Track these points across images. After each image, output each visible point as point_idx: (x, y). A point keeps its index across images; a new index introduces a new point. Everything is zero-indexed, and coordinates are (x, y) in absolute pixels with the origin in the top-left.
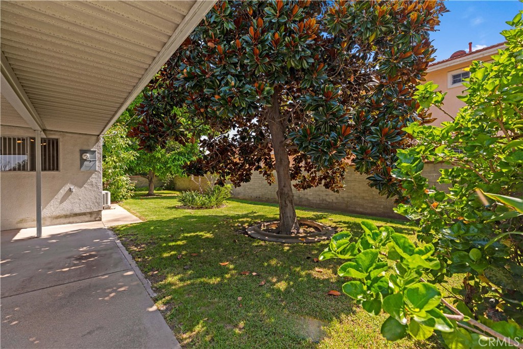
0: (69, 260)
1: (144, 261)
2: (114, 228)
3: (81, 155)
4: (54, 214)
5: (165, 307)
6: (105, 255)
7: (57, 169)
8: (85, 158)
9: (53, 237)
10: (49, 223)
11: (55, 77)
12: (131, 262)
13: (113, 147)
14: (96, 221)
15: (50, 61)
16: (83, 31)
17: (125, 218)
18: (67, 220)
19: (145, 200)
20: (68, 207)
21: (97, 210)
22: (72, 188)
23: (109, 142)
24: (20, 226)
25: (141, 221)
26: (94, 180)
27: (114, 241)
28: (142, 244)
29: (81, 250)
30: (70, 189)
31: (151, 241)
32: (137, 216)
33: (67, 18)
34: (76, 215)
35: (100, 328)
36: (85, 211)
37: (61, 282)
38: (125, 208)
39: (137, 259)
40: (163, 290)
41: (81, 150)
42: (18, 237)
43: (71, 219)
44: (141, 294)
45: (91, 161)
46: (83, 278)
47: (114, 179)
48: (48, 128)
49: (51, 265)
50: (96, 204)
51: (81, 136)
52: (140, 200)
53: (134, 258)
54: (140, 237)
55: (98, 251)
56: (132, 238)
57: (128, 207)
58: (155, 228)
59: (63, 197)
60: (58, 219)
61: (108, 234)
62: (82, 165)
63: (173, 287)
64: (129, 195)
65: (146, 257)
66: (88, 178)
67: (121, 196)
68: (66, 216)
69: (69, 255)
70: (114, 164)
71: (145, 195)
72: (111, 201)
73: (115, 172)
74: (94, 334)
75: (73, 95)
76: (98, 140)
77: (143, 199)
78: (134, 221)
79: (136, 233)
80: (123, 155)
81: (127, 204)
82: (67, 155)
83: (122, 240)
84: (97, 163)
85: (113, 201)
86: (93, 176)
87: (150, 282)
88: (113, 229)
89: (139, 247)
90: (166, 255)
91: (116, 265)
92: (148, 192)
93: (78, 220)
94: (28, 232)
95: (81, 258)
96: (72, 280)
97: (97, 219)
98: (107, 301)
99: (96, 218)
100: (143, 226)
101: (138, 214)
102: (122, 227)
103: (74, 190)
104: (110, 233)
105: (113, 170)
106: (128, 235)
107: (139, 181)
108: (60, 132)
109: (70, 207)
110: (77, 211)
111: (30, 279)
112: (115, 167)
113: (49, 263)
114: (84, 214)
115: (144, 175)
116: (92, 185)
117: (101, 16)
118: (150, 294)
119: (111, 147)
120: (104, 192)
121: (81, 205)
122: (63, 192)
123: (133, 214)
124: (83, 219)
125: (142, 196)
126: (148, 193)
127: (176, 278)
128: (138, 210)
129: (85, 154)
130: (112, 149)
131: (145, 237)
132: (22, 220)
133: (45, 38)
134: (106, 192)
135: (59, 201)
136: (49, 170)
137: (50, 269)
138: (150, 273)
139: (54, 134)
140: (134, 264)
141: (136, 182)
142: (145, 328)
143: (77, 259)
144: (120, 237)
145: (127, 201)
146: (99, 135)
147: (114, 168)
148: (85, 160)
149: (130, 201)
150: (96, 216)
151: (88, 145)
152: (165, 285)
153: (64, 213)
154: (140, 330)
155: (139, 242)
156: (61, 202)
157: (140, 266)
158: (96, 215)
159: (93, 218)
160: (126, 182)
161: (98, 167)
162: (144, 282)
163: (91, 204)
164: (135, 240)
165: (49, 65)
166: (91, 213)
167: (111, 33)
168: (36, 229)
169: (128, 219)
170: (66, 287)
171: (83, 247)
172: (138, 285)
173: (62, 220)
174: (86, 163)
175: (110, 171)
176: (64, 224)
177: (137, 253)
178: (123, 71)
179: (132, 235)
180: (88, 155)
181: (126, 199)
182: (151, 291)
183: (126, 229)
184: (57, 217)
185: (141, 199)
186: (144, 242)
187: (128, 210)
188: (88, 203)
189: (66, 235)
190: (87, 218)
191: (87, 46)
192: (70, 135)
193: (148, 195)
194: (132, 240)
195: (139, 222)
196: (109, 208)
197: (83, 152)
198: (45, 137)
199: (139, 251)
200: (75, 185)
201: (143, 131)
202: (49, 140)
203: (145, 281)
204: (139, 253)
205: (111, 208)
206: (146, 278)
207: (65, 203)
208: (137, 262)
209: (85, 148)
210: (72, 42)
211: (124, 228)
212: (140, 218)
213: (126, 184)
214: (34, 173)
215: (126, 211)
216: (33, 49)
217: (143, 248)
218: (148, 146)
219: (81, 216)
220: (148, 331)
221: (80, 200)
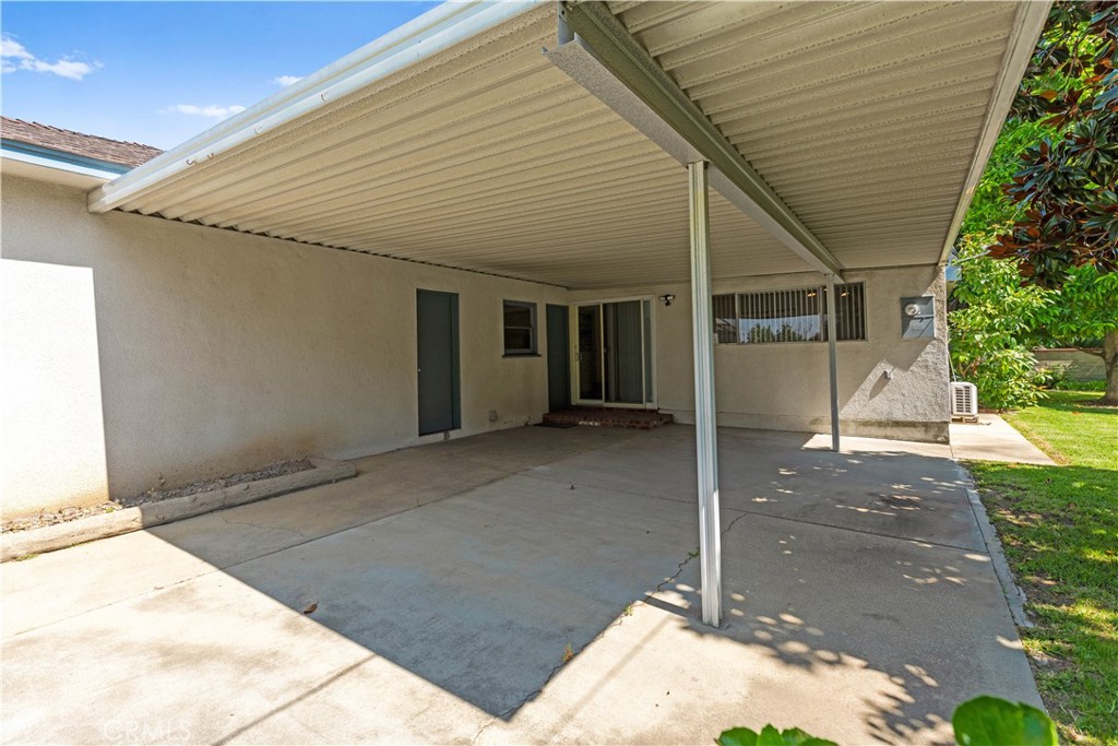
0: (870, 498)
1: (1025, 549)
2: (973, 465)
3: (903, 309)
4: (860, 416)
5: (1046, 659)
6: (938, 509)
7: (863, 338)
8: (910, 313)
9: (856, 454)
10: (853, 432)
11: (831, 190)
12: (989, 541)
13: (982, 282)
14: (937, 442)
15: (818, 172)
16: (846, 115)
17: (1006, 448)
18: (882, 431)
19: (1089, 415)
20: (881, 407)
21: (939, 421)
22: (888, 372)
23: (973, 271)
24: (814, 428)
25: (1052, 463)
26: (930, 358)
27: (963, 490)
28: (1031, 512)
29: (896, 487)
30: (885, 372)
31: (1062, 514)
32: (1043, 450)
33: (821, 110)
34: (897, 424)
35: (896, 620)
36: (914, 419)
37: (850, 526)
38: (1016, 427)
39: (1007, 539)
40: (1053, 625)
41: (902, 299)
42: (809, 445)
43: (889, 431)
44: (992, 606)
45: (922, 319)
46: (886, 533)
47: (990, 356)
48: (847, 266)
49: (844, 497)
50: (937, 408)
51: (902, 271)
52: (1070, 413)
53: (999, 534)
54: (1031, 496)
55: (926, 499)
56: (1011, 493)
57: (1025, 425)
58: (1088, 488)
59: (874, 388)
60: (867, 426)
61: (956, 473)
62: (905, 327)
63: (1088, 631)
64: (1032, 395)
65: (1034, 543)
66: (918, 354)
67: (1011, 398)
68: (880, 424)
69: (874, 490)
70: (987, 320)
71: (1093, 401)
72: (979, 408)
73: (989, 341)
74: (881, 621)
75: (865, 207)
76: (936, 275)
77: (1082, 411)
78: (1030, 458)
79: (1024, 486)
80: (1012, 296)
81: (1024, 418)
82: (879, 310)
83: (985, 492)
84: (936, 322)
85: (984, 407)
86: (929, 348)
87: (1023, 595)
88: (969, 466)
89: (1021, 517)
90: (1095, 555)
91: (953, 534)
92: (1103, 394)
93: (902, 436)
94: (822, 441)
95: (890, 501)
96: (868, 530)
97: (939, 439)
98: (917, 585)
99: (936, 436)
100: (1051, 476)
101: (1049, 446)
102: (993, 466)
103: (892, 377)
104: (961, 471)
105: (987, 336)
106: (1004, 485)
107: (1075, 362)
108: (866, 269)
109: (886, 408)
110: (899, 416)
111: (813, 507)
112: (991, 329)
113: (842, 494)
114: (912, 425)
115: (1091, 346)
116: (927, 367)
117: (863, 82)
118: (1017, 617)
119: (979, 282)
120: (957, 384)
121: (906, 406)
122: (874, 377)
123: (1036, 443)
124: (911, 435)
125: (1081, 402)
126: (1104, 397)
127: (1104, 615)
128: (1052, 437)
129: (909, 306)
130: (982, 286)
131: (1046, 501)
132: (816, 420)
133: (803, 147)
134: (967, 384)
135: (868, 394)
136: (852, 338)
137: (841, 502)
138: (1034, 579)
139: (856, 275)
140: (996, 545)
141: (1067, 364)
142: (979, 666)
143: (883, 500)
144: (981, 486)
145: (1027, 410)
146: (937, 264)
147: (988, 331)
148: (912, 317)
149: (1037, 410)
150: (938, 432)
151: (916, 288)
152: (1064, 618)
153: (875, 417)
154: (967, 664)
155: (1024, 508)
156: (872, 396)
157: (1010, 557)
158: (936, 429)
159: (930, 436)
160: (1022, 363)
161: (939, 329)
162: (1007, 589)
163: (925, 406)
164: (1017, 500)
165: (818, 177)
166: (926, 426)
167: (887, 96)
168: (831, 436)
169: (1017, 453)
170: (857, 536)
171: (898, 484)
172: (991, 586)
173: (874, 430)
174: (913, 323)
175: (978, 337)
176: (877, 437)
177: (1011, 526)
178: (935, 140)
179: (1013, 488)
180: (916, 307)
181: (1024, 405)
182: (1020, 614)
183: (1003, 471)
184: (866, 424)
185: (1075, 410)
186: (1039, 510)
187: (1024, 432)
188: (918, 404)
189: (877, 457)
190: (919, 433)
191: (859, 131)
192: (883, 272)
193: (1105, 401)
194: (1007, 498)
195: (1043, 463)
196: (975, 421)
197: (906, 301)
198: (842, 282)
199: (1019, 526)
200: (895, 364)
201: (1025, 239)
202: (849, 286)
203: (1013, 590)
204: (1016, 529)
205: (980, 421)
206: (1017, 584)
207: (877, 398)
208: (1005, 545)
209: (911, 293)
210: (837, 135)
211: (996, 469)
212: (1051, 455)
213: (1024, 368)
214: (827, 344)
215: (1017, 432)
216: (795, 166)
217: (1033, 521)
218: (1042, 275)
219: (907, 429)
220: (986, 677)
221: (903, 395)
